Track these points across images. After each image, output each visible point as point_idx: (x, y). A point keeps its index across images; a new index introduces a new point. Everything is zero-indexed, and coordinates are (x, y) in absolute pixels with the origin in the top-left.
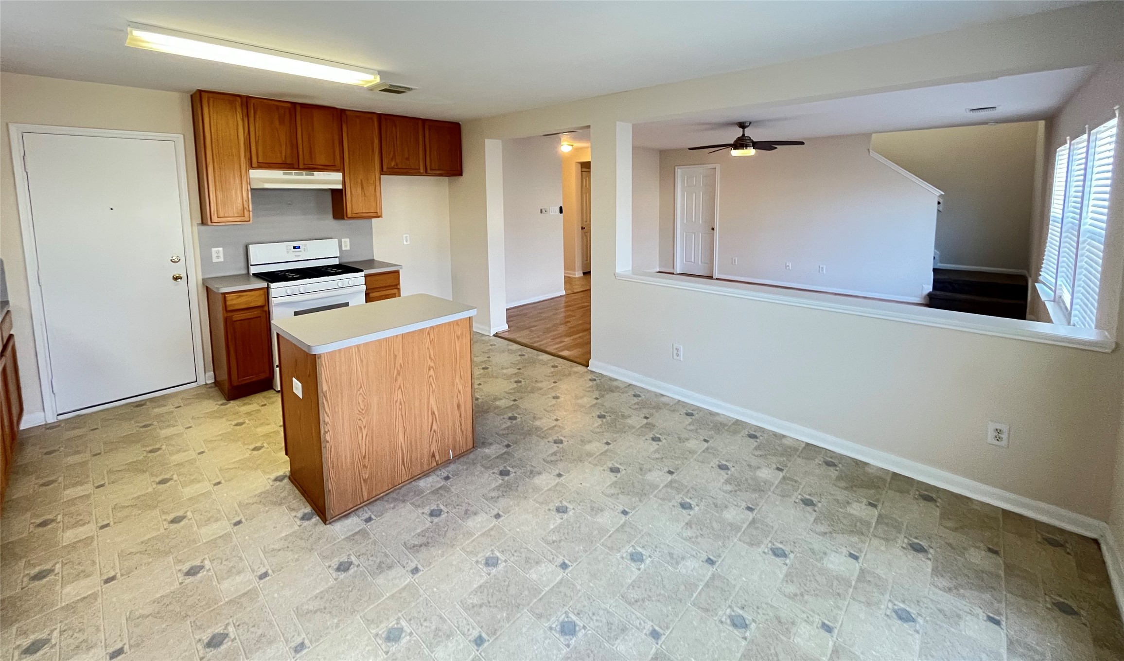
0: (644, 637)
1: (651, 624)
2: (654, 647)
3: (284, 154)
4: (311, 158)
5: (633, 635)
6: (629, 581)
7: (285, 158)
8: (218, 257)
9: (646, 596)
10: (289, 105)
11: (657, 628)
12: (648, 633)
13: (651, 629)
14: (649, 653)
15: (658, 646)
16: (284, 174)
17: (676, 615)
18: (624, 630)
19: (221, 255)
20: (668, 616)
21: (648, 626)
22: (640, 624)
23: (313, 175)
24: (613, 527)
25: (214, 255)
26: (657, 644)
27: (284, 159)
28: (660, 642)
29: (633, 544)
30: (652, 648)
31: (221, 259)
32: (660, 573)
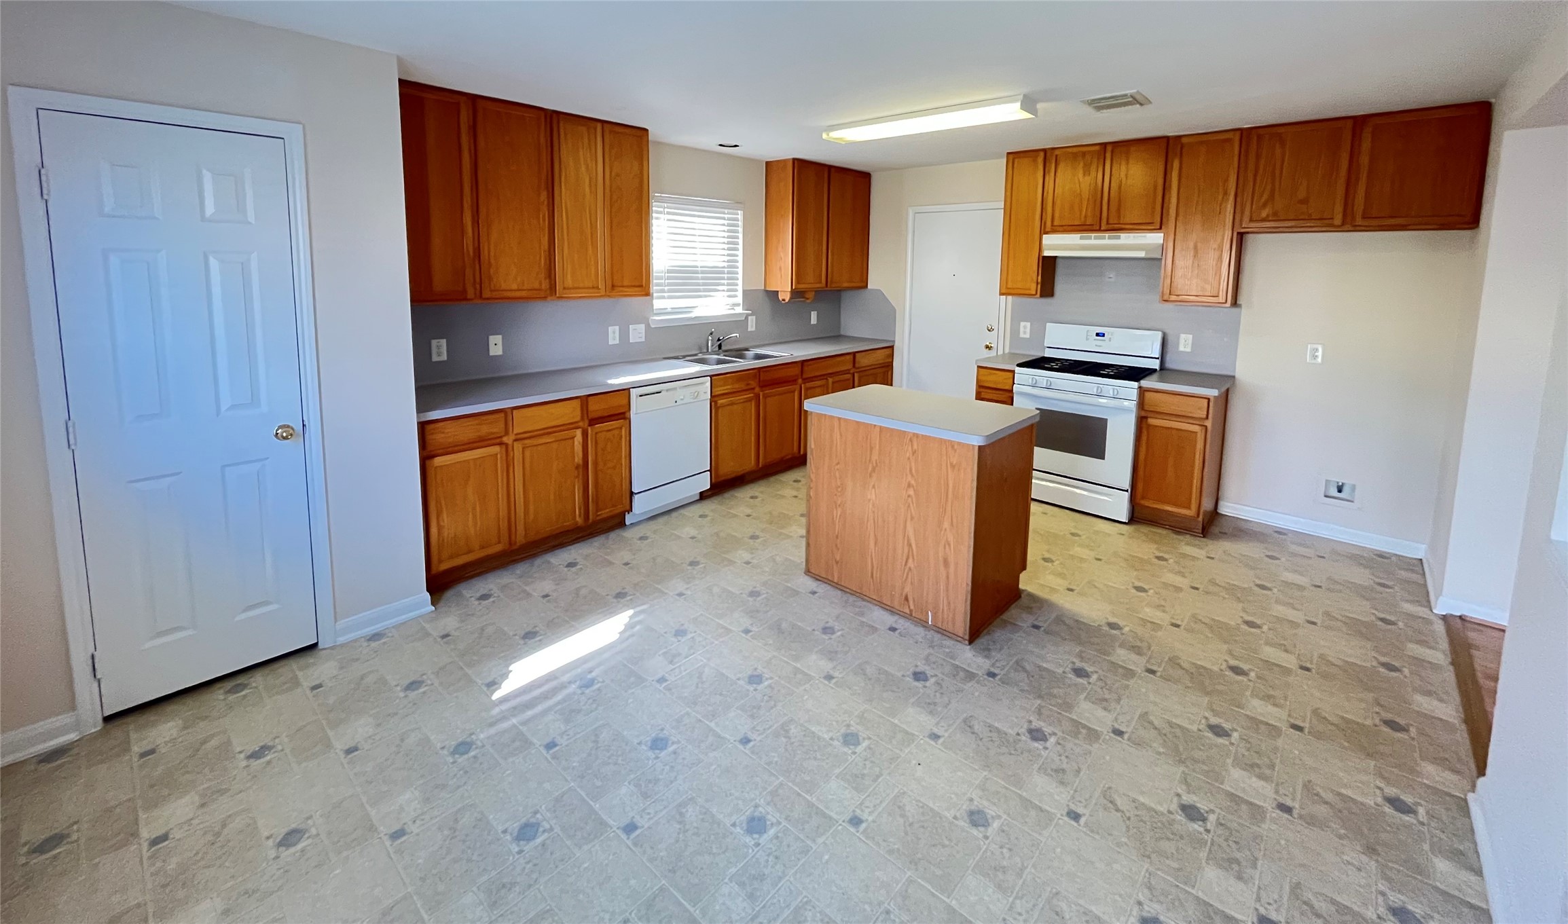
0: (631, 814)
1: (646, 826)
2: (615, 824)
3: (1084, 213)
4: (1119, 217)
5: (636, 804)
6: (714, 810)
7: (1085, 217)
8: (1025, 333)
9: (687, 827)
10: (1097, 148)
11: (638, 832)
12: (634, 820)
13: (639, 825)
14: (610, 817)
15: (615, 829)
16: (1081, 238)
17: (651, 860)
18: (645, 796)
19: (1028, 330)
20: (652, 848)
21: (643, 822)
22: (649, 814)
23: (1119, 238)
24: (818, 799)
25: (1022, 330)
26: (618, 828)
27: (1083, 219)
28: (619, 832)
29: (783, 824)
30: (614, 821)
31: (1028, 336)
32: (724, 853)
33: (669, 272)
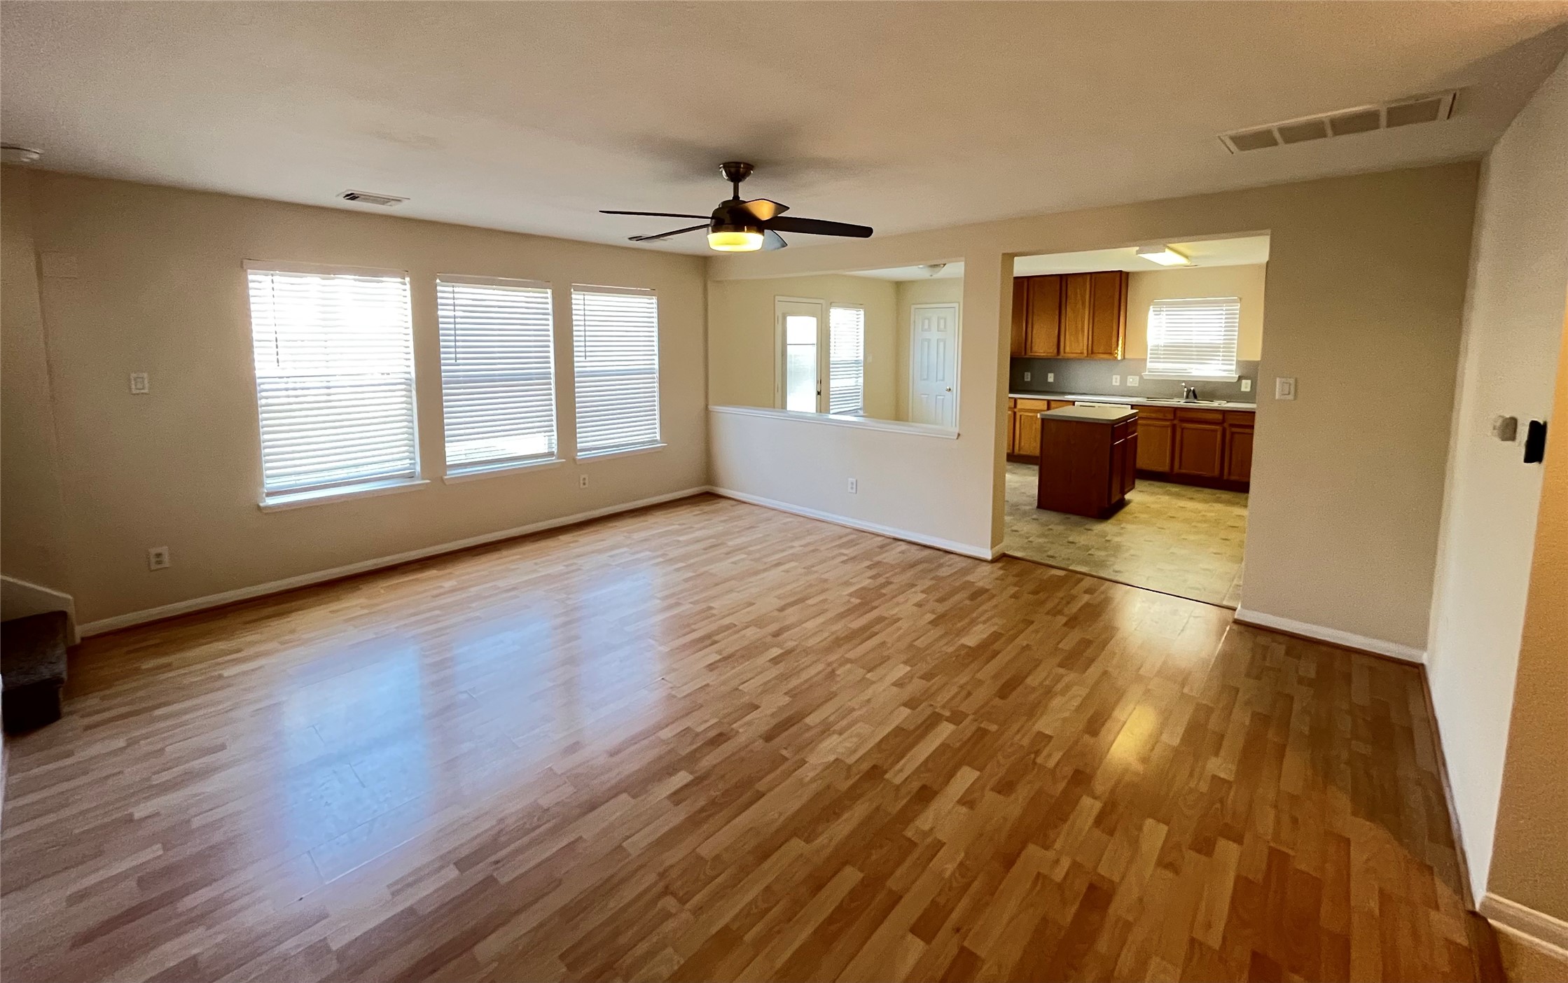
33: (1164, 346)
